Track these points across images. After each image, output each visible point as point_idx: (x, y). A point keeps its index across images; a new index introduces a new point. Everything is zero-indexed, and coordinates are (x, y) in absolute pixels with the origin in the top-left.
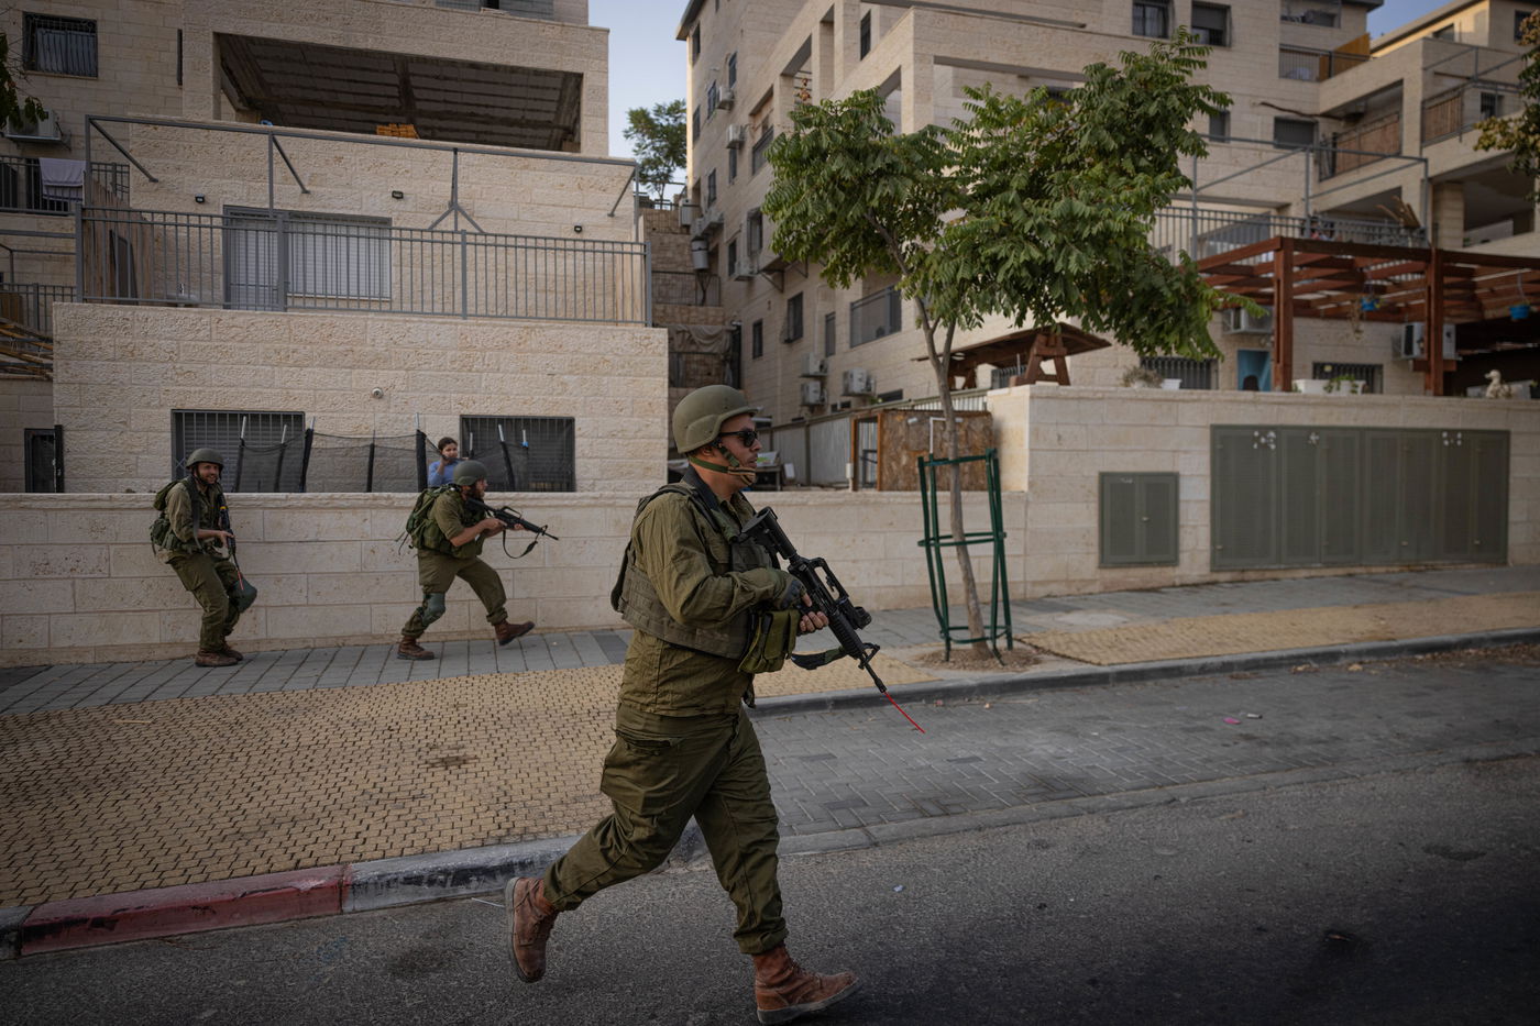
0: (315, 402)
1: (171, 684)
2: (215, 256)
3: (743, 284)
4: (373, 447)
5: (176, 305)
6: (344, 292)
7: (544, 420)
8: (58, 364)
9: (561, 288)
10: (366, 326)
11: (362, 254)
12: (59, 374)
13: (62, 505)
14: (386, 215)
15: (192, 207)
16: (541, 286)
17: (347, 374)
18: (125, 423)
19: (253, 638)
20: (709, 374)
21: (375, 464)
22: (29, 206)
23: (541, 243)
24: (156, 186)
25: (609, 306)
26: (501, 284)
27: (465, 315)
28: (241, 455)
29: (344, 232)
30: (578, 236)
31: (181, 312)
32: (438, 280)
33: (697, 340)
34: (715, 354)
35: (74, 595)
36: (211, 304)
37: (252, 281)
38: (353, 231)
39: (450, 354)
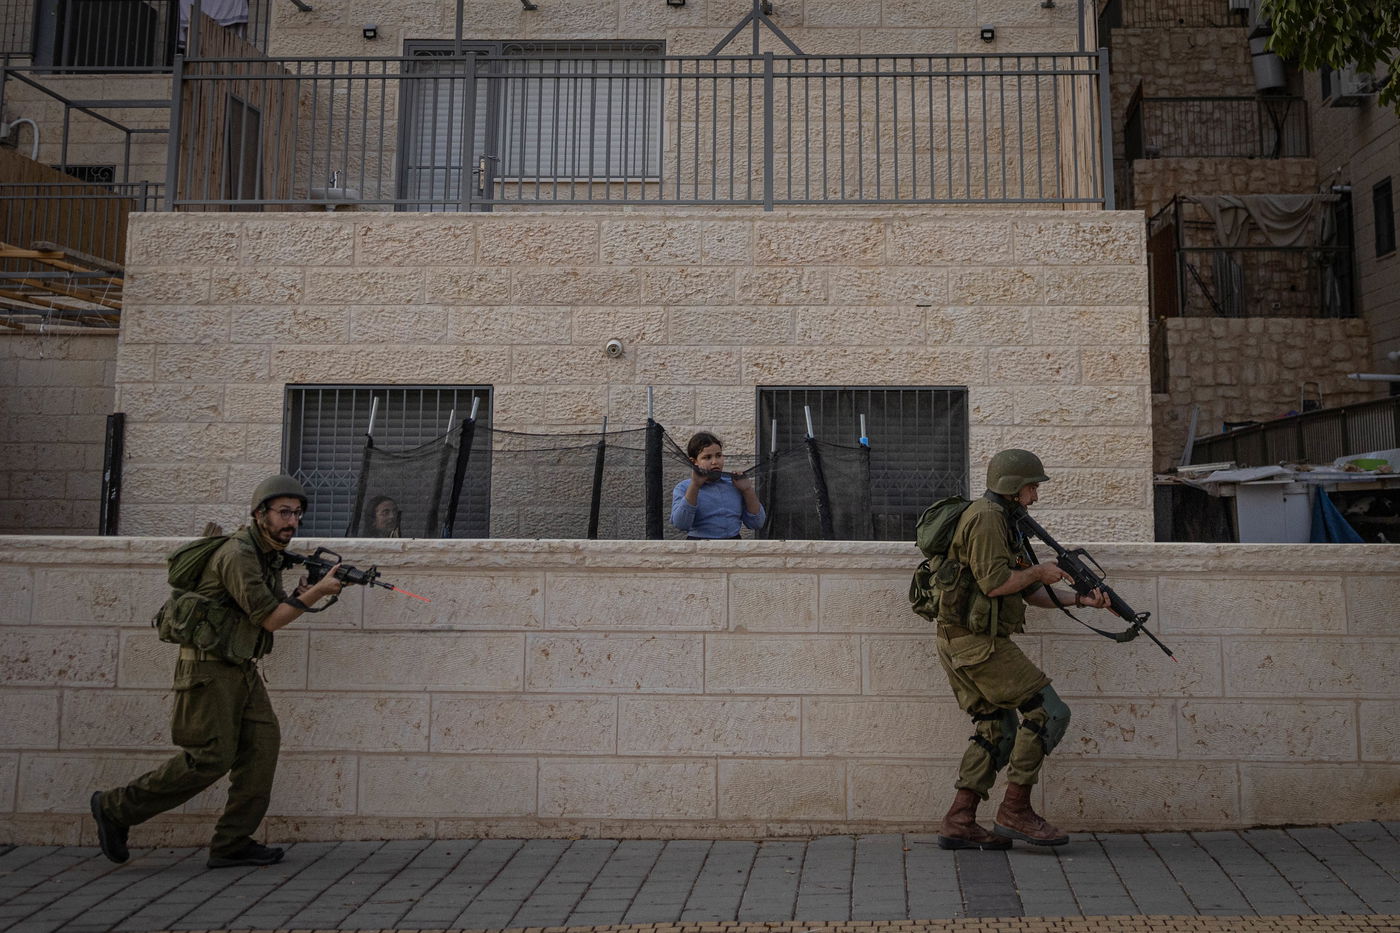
0: (511, 367)
1: (169, 898)
2: (388, 123)
3: (1350, 113)
4: (602, 447)
5: (323, 208)
6: (585, 171)
7: (909, 393)
8: (128, 310)
9: (958, 142)
10: (599, 229)
11: (616, 104)
12: (129, 328)
13: (57, 556)
14: (656, 36)
15: (356, 47)
16: (923, 140)
17: (566, 315)
18: (214, 408)
19: (334, 812)
20: (1293, 289)
21: (606, 479)
22: (58, 62)
23: (922, 65)
24: (309, 16)
25: (1049, 170)
26: (851, 141)
27: (769, 203)
28: (367, 465)
29: (588, 71)
30: (988, 48)
31: (329, 219)
32: (741, 140)
33: (1262, 222)
34: (1300, 250)
35: (60, 719)
36: (376, 204)
37: (440, 161)
38: (603, 68)
39: (740, 273)
